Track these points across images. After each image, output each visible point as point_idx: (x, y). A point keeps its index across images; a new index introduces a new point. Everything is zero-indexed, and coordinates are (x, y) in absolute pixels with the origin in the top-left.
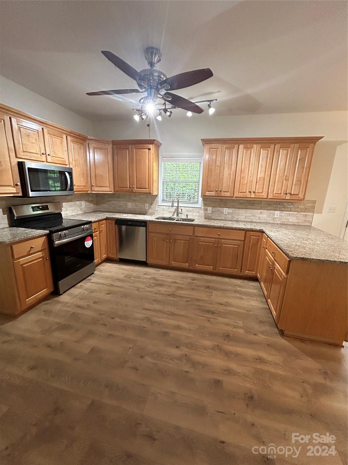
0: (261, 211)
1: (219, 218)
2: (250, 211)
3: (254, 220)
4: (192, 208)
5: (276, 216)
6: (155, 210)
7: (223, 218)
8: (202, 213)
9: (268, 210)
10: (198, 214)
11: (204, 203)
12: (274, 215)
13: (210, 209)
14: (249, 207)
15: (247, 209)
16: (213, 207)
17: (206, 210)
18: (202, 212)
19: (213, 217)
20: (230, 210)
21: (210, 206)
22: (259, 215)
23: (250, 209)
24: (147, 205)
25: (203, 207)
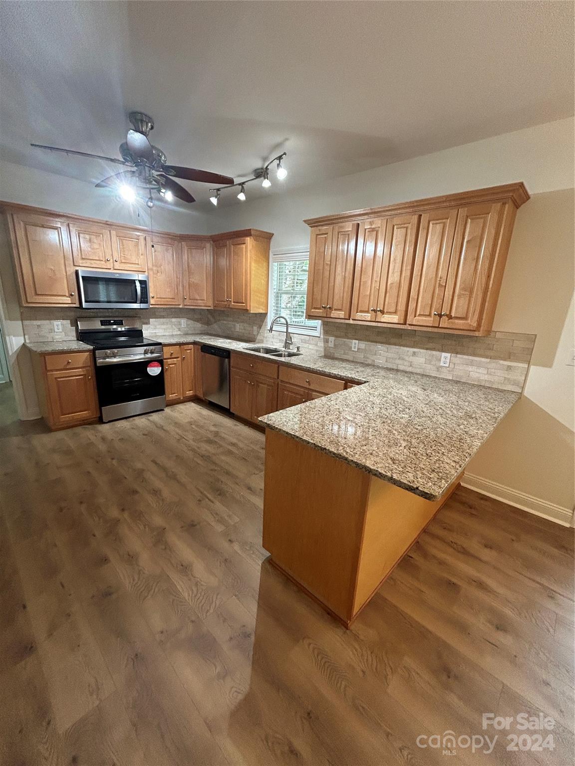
0: (415, 350)
1: (345, 357)
2: (394, 348)
3: (401, 368)
4: (308, 337)
5: (442, 364)
6: (264, 337)
7: (351, 359)
8: (321, 346)
9: (427, 349)
10: (315, 348)
11: (324, 330)
12: (440, 360)
13: (332, 339)
14: (393, 340)
15: (390, 344)
16: (336, 337)
17: (326, 341)
18: (321, 344)
19: (336, 355)
20: (363, 345)
21: (333, 335)
22: (412, 359)
23: (395, 344)
24: (255, 328)
25: (322, 336)
